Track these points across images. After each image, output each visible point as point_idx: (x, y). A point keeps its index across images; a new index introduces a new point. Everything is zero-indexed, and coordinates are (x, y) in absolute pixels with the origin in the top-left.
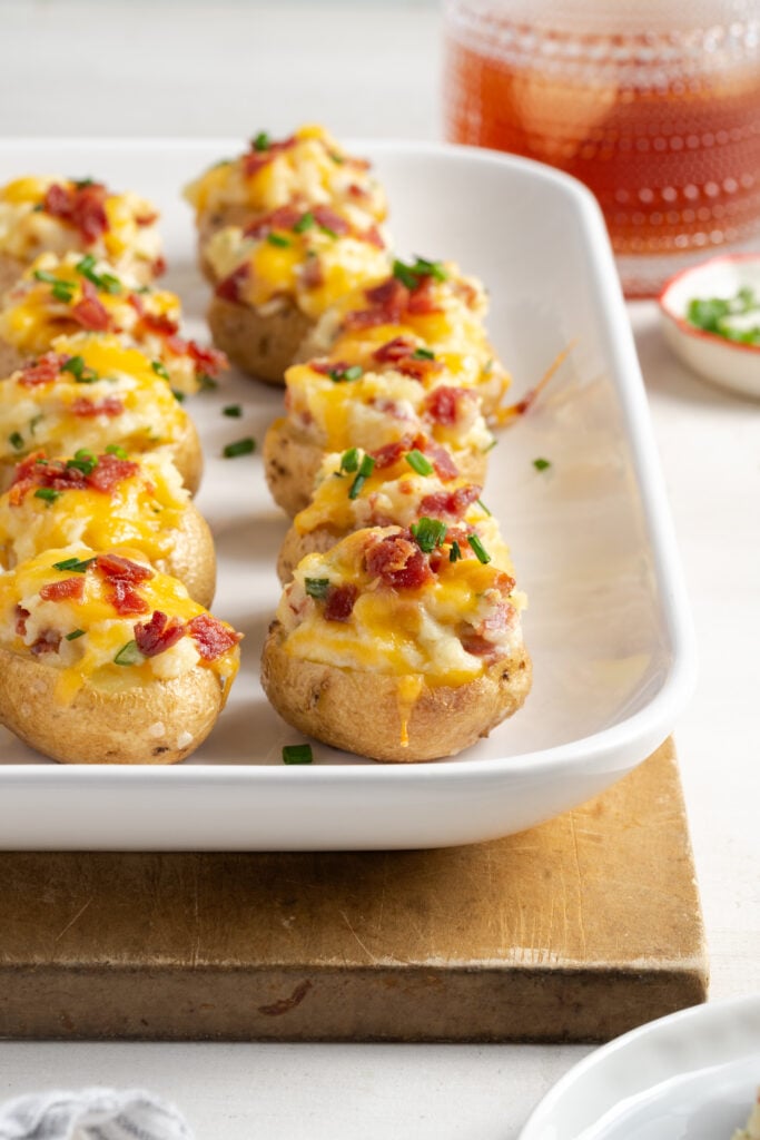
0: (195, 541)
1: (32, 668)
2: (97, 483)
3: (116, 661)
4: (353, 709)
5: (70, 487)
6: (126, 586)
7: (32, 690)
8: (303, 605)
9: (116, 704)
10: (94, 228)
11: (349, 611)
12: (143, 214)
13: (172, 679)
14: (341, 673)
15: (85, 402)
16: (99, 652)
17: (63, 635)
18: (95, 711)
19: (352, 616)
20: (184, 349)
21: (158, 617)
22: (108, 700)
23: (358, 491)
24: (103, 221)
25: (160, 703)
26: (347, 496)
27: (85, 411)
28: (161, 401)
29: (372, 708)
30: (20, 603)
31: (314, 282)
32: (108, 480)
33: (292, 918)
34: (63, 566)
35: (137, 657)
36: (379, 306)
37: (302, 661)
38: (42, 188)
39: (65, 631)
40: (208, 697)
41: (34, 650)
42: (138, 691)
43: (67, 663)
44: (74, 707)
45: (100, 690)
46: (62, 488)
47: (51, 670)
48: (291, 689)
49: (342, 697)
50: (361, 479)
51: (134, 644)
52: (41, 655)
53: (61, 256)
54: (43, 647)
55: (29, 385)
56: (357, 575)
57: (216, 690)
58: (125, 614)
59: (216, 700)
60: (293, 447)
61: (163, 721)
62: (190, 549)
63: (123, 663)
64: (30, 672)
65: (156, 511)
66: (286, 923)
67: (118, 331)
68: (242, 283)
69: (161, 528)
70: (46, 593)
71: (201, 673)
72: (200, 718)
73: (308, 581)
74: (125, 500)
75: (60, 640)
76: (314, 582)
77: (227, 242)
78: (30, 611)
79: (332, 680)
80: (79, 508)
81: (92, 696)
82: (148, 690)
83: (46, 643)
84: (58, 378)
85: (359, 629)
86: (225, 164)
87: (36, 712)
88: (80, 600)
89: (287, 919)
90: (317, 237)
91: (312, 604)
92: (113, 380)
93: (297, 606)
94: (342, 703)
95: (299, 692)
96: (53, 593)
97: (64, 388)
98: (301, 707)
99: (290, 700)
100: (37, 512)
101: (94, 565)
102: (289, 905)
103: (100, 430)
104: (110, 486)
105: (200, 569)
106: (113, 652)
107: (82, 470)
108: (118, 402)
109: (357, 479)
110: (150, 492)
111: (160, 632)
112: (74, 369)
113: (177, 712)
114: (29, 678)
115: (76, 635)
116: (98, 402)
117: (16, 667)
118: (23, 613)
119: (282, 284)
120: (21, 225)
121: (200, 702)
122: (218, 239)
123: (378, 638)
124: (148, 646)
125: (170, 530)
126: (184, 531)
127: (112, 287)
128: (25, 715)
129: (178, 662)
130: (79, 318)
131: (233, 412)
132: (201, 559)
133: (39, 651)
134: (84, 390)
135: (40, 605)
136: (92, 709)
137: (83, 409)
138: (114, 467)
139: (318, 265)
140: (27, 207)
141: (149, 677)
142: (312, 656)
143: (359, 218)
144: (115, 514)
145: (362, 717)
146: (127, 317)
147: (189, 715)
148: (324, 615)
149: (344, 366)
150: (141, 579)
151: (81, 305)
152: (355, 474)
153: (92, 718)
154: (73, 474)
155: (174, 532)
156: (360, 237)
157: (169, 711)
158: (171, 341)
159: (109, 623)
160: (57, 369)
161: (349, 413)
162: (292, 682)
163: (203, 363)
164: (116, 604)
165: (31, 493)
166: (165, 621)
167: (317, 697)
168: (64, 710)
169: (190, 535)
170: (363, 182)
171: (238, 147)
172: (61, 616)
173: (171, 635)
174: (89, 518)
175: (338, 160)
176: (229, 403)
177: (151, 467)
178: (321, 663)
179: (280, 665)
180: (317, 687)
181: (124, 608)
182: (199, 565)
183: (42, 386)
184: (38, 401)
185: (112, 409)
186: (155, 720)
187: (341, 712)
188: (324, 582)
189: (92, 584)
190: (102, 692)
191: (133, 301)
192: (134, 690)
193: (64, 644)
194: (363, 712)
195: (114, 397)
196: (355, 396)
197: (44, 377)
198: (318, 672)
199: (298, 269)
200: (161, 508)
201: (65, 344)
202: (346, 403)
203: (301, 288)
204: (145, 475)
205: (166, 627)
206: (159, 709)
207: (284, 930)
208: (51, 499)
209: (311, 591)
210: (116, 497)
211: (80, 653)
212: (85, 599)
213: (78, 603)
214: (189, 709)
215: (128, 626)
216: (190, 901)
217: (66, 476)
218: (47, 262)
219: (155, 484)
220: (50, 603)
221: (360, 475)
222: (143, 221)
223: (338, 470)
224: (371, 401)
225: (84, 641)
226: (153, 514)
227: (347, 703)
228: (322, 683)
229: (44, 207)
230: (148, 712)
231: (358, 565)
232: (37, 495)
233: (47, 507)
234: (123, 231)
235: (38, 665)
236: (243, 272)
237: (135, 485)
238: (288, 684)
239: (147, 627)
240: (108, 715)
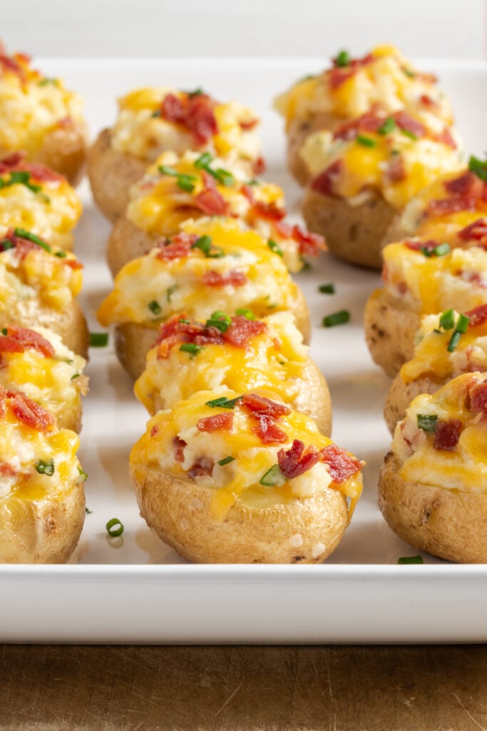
0: (316, 389)
1: (190, 489)
2: (233, 339)
3: (261, 482)
4: (460, 524)
5: (209, 342)
6: (268, 420)
7: (190, 508)
8: (416, 437)
9: (262, 519)
10: (205, 131)
11: (456, 442)
12: (246, 120)
13: (308, 497)
14: (449, 493)
15: (214, 273)
16: (247, 475)
17: (216, 461)
18: (244, 525)
19: (458, 445)
20: (289, 233)
21: (297, 445)
22: (256, 515)
23: (455, 345)
24: (213, 125)
25: (298, 517)
26: (446, 349)
27: (215, 281)
28: (277, 274)
29: (476, 523)
30: (179, 435)
31: (398, 177)
32: (242, 336)
33: (412, 699)
34: (214, 404)
35: (279, 479)
36: (457, 196)
37: (416, 484)
38: (158, 97)
39: (217, 458)
40: (338, 514)
41: (191, 474)
42: (280, 507)
43: (220, 484)
44: (226, 521)
45: (248, 507)
46: (203, 343)
47: (207, 490)
48: (406, 509)
49: (450, 514)
50: (458, 335)
51: (277, 468)
52: (197, 478)
53: (180, 155)
54: (199, 471)
55: (165, 259)
56: (461, 412)
57: (343, 508)
58: (269, 443)
59: (344, 517)
60: (391, 313)
61: (302, 534)
62: (311, 395)
63: (267, 484)
64: (187, 492)
65: (282, 363)
66: (407, 703)
67: (235, 216)
68: (334, 178)
69: (287, 377)
70: (202, 425)
71: (331, 494)
72: (331, 531)
73: (420, 417)
74: (257, 353)
75: (213, 465)
76: (425, 418)
77: (319, 143)
78: (186, 442)
79: (442, 500)
80: (219, 360)
81: (242, 511)
82: (288, 507)
83: (200, 468)
84: (190, 254)
85: (465, 456)
86: (310, 78)
87: (193, 526)
88: (230, 431)
89: (408, 699)
90: (399, 139)
91: (423, 436)
92: (237, 255)
93: (410, 438)
94: (451, 519)
95: (413, 511)
96: (208, 426)
97: (195, 262)
98: (414, 523)
99: (405, 518)
100: (182, 363)
101: (241, 403)
102: (409, 688)
103: (226, 297)
104: (243, 341)
105: (321, 411)
106: (260, 474)
107: (219, 328)
108: (241, 274)
109: (454, 335)
110: (277, 347)
111: (300, 457)
112: (202, 246)
113: (313, 525)
114: (188, 497)
115: (226, 461)
116: (226, 274)
117: (176, 488)
118: (180, 443)
119: (370, 178)
120: (142, 128)
121: (332, 517)
122: (311, 141)
123: (481, 463)
124: (289, 469)
125: (294, 379)
126: (306, 380)
127: (226, 179)
128: (184, 529)
129: (314, 483)
130: (201, 206)
131: (327, 290)
132: (320, 404)
133: (196, 475)
134: (213, 263)
135: (196, 435)
136: (242, 523)
137: (213, 280)
138: (246, 326)
139: (401, 161)
140: (146, 114)
141: (289, 495)
142: (425, 479)
143: (434, 122)
144: (248, 365)
145: (468, 530)
146: (241, 205)
147: (322, 528)
148: (434, 447)
149: (433, 244)
150: (280, 415)
151: (202, 194)
152: (452, 331)
153: (242, 530)
154: (212, 332)
155: (298, 380)
156: (436, 139)
157: (306, 525)
158: (279, 225)
159: (255, 451)
160: (188, 247)
161: (440, 282)
162: (407, 502)
163: (306, 245)
164: (261, 435)
165: (177, 348)
166: (302, 448)
167: (428, 515)
168: (218, 523)
169: (311, 384)
170: (433, 93)
171: (321, 64)
172: (214, 445)
173: (308, 460)
174: (228, 368)
175: (411, 75)
176: (325, 282)
177: (276, 326)
178: (433, 486)
179: (397, 488)
180: (429, 506)
181: (267, 438)
182: (319, 409)
183: (177, 261)
184: (173, 274)
185: (237, 281)
186: (295, 532)
187: (450, 527)
188: (433, 418)
189: (240, 418)
190: (250, 508)
191: (245, 191)
192: (277, 506)
193: (217, 468)
194: (469, 526)
195: (239, 270)
196: (444, 269)
197: (178, 253)
198: (430, 494)
199: (383, 166)
200: (286, 360)
201: (192, 227)
202: (437, 274)
203: (386, 182)
204: (272, 333)
205: (304, 453)
206: (298, 523)
207: (406, 708)
208: (195, 352)
209: (423, 425)
210: (249, 351)
211: (230, 476)
212: (234, 431)
213: (228, 434)
214: (323, 524)
215: (272, 453)
216: (325, 686)
217: (205, 333)
218: (169, 159)
219: (281, 342)
220: (205, 433)
221: (456, 331)
222: (246, 126)
223: (437, 328)
224: (459, 273)
225: (234, 466)
226: (280, 366)
227: (455, 519)
228: (433, 503)
229: (161, 113)
230: (289, 525)
231: (461, 403)
232: (182, 349)
233: (191, 359)
234: (230, 134)
235: (195, 486)
236: (335, 168)
237: (265, 341)
238: (404, 504)
239: (288, 453)
240: (255, 527)
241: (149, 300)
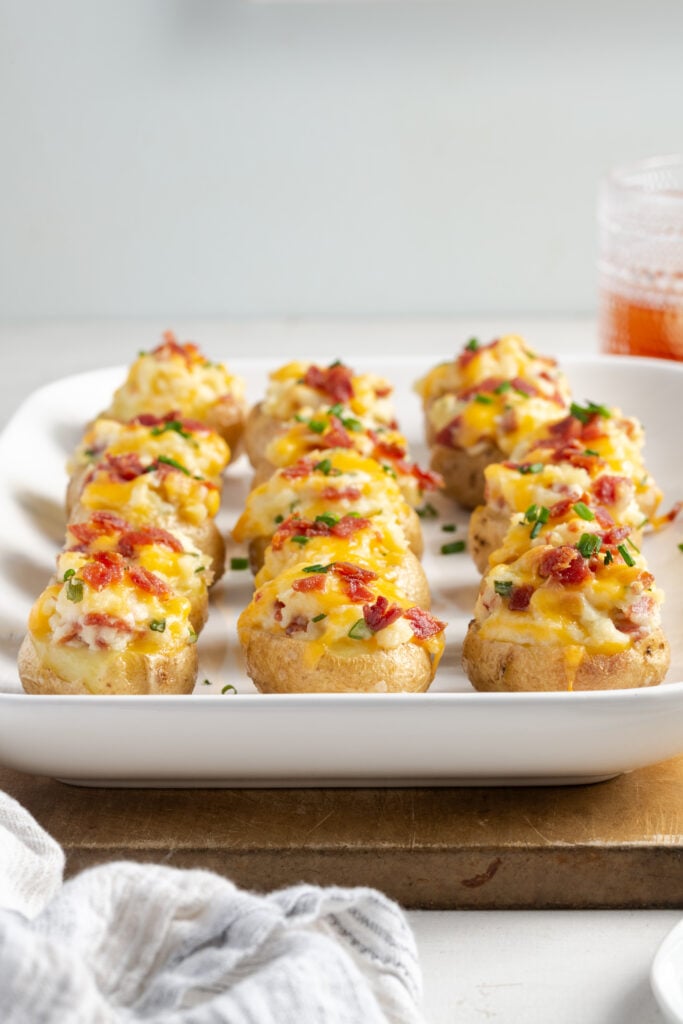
0: (414, 576)
1: (286, 642)
2: (339, 532)
3: (350, 635)
4: (532, 675)
5: (318, 535)
6: (357, 583)
7: (287, 659)
8: (493, 601)
9: (349, 667)
10: (342, 394)
11: (528, 603)
12: (382, 389)
13: (393, 649)
14: (521, 647)
15: (332, 489)
16: (337, 628)
17: (310, 619)
18: (334, 673)
19: (530, 606)
20: (409, 470)
21: (381, 601)
22: (344, 664)
23: (537, 532)
24: (349, 389)
25: (383, 666)
26: (529, 537)
27: (332, 495)
28: (389, 492)
29: (545, 671)
30: (277, 596)
31: (511, 428)
32: (347, 530)
33: (486, 820)
34: (308, 570)
35: (366, 633)
36: (559, 435)
37: (492, 642)
38: (303, 369)
39: (311, 615)
40: (420, 667)
41: (288, 631)
42: (366, 657)
43: (313, 637)
44: (318, 669)
45: (339, 656)
46: (312, 535)
47: (301, 642)
48: (484, 665)
49: (522, 666)
50: (540, 525)
51: (363, 622)
52: (293, 633)
53: (316, 408)
54: (295, 628)
55: (288, 477)
56: (534, 578)
57: (427, 662)
58: (357, 601)
59: (427, 670)
60: (490, 524)
61: (386, 681)
63: (355, 637)
64: (284, 646)
65: (384, 555)
66: (481, 823)
67: (361, 453)
68: (455, 431)
69: (387, 565)
70: (296, 586)
71: (414, 649)
72: (414, 681)
73: (496, 583)
74: (360, 544)
75: (307, 622)
76: (501, 584)
77: (444, 405)
78: (284, 603)
79: (515, 654)
80: (324, 548)
81: (331, 661)
82: (373, 656)
83: (297, 625)
84: (311, 474)
85: (535, 615)
87: (289, 676)
88: (322, 591)
89: (483, 820)
90: (512, 397)
91: (499, 600)
92: (353, 475)
93: (488, 603)
94: (523, 671)
95: (491, 667)
96: (302, 586)
97: (315, 480)
98: (493, 678)
99: (484, 673)
100: (293, 552)
101: (333, 569)
102: (483, 813)
103: (342, 509)
104: (348, 534)
105: (418, 596)
106: (347, 628)
107: (327, 523)
108: (357, 491)
109: (536, 524)
110: (379, 540)
111: (383, 612)
112: (323, 468)
113: (397, 674)
114: (285, 650)
115: (320, 618)
116: (342, 489)
117: (274, 643)
118: (280, 605)
119: (487, 430)
120: (287, 393)
121: (414, 668)
122: (437, 404)
123: (549, 620)
124: (374, 622)
125: (394, 567)
126: (405, 568)
127: (354, 426)
128: (282, 679)
129: (397, 636)
130: (328, 444)
131: (449, 529)
132: (418, 589)
133: (292, 631)
134: (331, 480)
135: (293, 595)
136: (331, 670)
137: (330, 494)
138: (351, 522)
139: (513, 415)
140: (291, 381)
141: (374, 646)
142: (500, 637)
143: (546, 387)
144: (352, 552)
145: (539, 681)
146: (366, 445)
147: (405, 677)
148: (509, 608)
149: (529, 465)
150: (369, 580)
151: (331, 434)
152: (535, 522)
153: (331, 677)
154: (320, 526)
155: (397, 568)
156: (546, 398)
157: (390, 673)
158: (400, 462)
159: (344, 608)
160: (310, 468)
161: (532, 494)
162: (485, 659)
163: (425, 481)
164: (350, 595)
165: (288, 539)
166: (386, 604)
167: (504, 669)
168: (310, 672)
169: (410, 571)
170: (552, 371)
172: (307, 604)
173: (392, 615)
174: (333, 555)
175: (532, 357)
176: (447, 523)
177: (380, 524)
178: (507, 642)
179: (476, 647)
180: (504, 661)
181: (355, 597)
182: (416, 593)
183: (299, 479)
184: (296, 490)
185: (352, 495)
186: (380, 680)
187: (522, 678)
188: (509, 584)
189: (332, 582)
190: (339, 657)
191: (370, 434)
192: (363, 656)
193: (311, 625)
194: (539, 677)
195: (354, 487)
196: (536, 483)
197: (300, 472)
198: (505, 649)
199: (498, 419)
200: (386, 551)
201: (317, 456)
202: (530, 487)
203: (500, 433)
204: (375, 528)
205: (388, 609)
206: (382, 671)
207: (480, 827)
208: (304, 542)
209: (499, 590)
210: (353, 541)
211: (322, 631)
212: (326, 591)
213: (321, 594)
215: (359, 610)
216: (408, 812)
217: (315, 527)
218: (306, 413)
219: (383, 536)
220: (300, 593)
221: (539, 522)
222: (381, 394)
223: (522, 520)
224: (550, 486)
225: (326, 622)
226: (381, 556)
227: (527, 670)
228: (508, 657)
229: (305, 381)
230: (374, 673)
231: (534, 571)
232: (293, 540)
233: (300, 548)
234: (365, 398)
235: (291, 640)
236: (456, 423)
237: (368, 534)
238: (482, 660)
239: (373, 608)
240: (344, 675)
241: (275, 515)
